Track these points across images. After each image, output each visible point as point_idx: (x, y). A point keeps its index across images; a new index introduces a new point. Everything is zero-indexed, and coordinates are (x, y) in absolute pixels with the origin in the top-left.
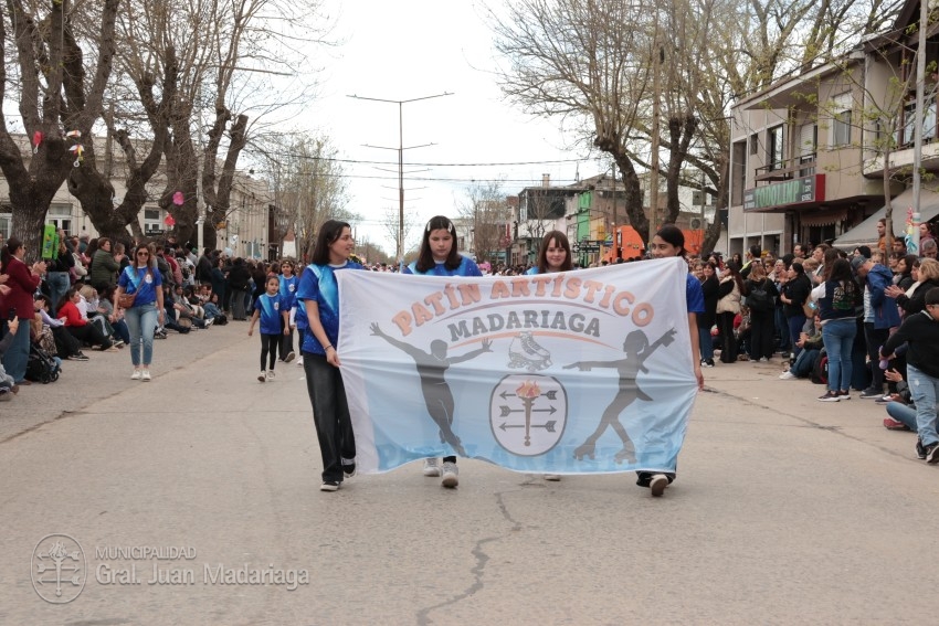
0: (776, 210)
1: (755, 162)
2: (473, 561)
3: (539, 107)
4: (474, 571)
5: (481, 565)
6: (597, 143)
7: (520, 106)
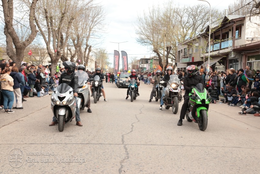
0: (185, 63)
1: (182, 54)
2: (131, 127)
3: (143, 44)
4: (131, 128)
5: (132, 127)
6: (154, 51)
7: (140, 44)
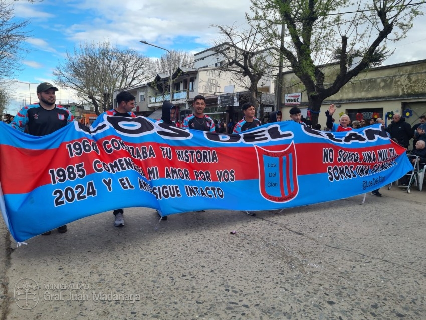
6: (89, 97)
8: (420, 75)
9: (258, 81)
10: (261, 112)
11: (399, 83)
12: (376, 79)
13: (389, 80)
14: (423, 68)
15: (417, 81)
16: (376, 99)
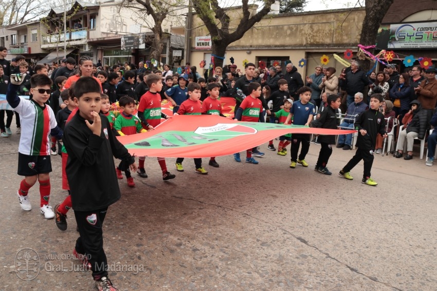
1: (7, 42)
8: (320, 25)
9: (161, 21)
10: (171, 56)
11: (303, 32)
12: (283, 26)
13: (295, 29)
14: (323, 19)
15: (318, 31)
16: (283, 48)
